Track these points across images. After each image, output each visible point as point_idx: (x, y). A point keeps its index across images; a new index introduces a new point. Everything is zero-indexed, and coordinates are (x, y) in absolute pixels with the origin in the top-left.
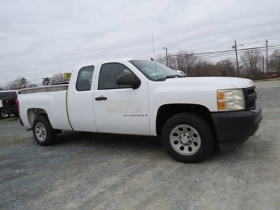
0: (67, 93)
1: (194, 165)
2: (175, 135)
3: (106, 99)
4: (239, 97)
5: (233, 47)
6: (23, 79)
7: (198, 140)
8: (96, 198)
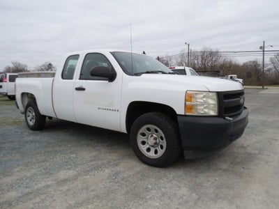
0: (53, 80)
1: (157, 169)
2: (143, 135)
3: (84, 89)
4: (213, 102)
5: (261, 48)
6: (50, 64)
7: (164, 143)
8: (39, 190)
